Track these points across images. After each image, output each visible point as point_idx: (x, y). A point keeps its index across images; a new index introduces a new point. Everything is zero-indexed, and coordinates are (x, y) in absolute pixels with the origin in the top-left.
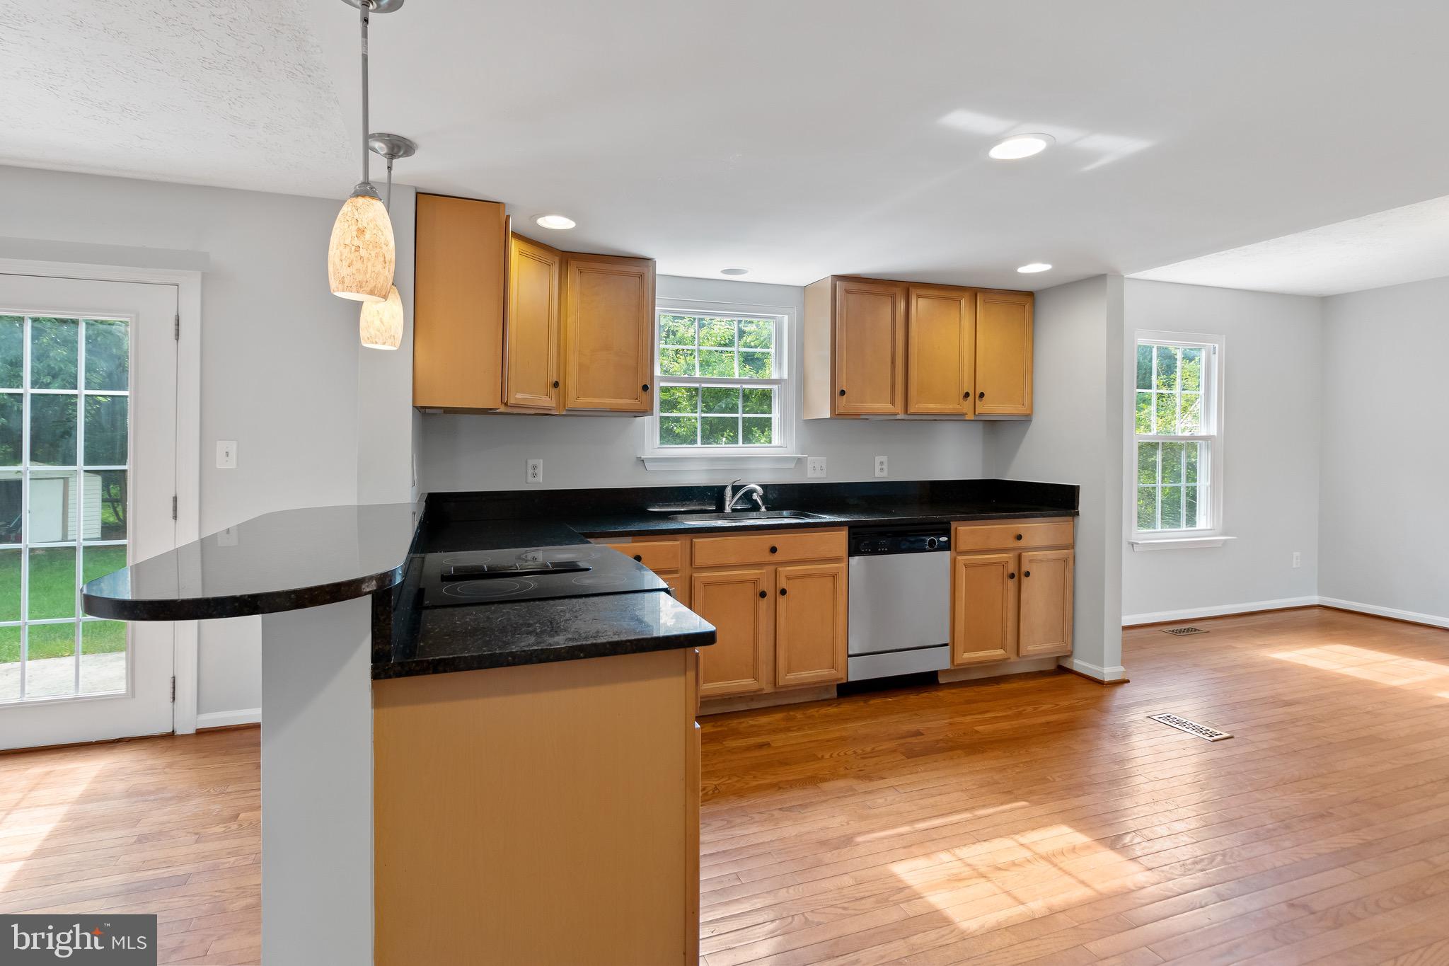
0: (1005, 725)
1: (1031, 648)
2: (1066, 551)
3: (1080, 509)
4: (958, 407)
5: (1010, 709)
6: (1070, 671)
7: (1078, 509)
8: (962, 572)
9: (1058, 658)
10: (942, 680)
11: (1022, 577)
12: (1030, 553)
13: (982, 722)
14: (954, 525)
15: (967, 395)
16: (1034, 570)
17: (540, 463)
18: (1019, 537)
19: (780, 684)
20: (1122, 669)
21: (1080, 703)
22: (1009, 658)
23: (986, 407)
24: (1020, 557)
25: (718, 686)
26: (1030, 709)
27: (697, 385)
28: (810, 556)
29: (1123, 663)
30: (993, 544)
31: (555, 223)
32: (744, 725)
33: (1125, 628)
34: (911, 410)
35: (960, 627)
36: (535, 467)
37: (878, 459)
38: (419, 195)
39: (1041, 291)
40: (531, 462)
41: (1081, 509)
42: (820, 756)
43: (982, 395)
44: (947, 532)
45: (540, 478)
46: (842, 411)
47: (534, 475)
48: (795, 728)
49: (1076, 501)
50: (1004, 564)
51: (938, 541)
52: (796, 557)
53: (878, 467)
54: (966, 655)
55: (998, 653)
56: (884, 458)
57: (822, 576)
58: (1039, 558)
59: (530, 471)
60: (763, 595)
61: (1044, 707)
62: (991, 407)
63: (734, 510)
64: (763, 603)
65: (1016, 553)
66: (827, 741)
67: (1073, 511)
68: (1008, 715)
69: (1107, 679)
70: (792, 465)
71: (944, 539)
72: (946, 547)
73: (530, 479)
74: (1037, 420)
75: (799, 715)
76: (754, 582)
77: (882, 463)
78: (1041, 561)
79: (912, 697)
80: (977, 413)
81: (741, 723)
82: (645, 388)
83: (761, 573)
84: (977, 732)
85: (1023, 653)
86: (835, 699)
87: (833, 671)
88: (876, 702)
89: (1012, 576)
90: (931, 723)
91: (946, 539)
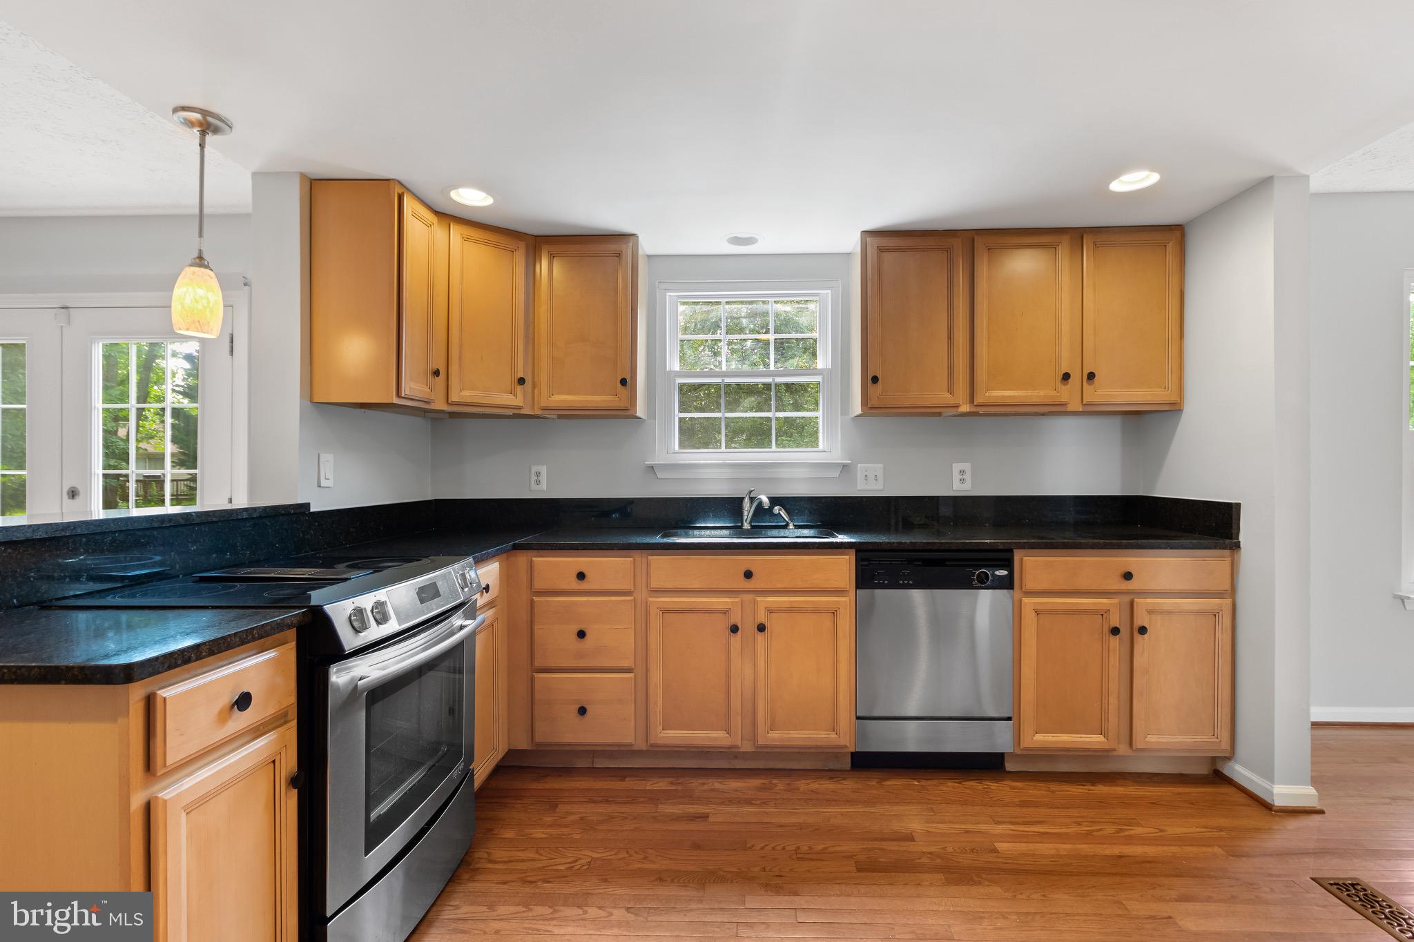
0: (1046, 848)
1: (1152, 739)
2: (1217, 601)
3: (1241, 538)
4: (1054, 393)
5: (1079, 824)
6: (1229, 781)
7: (1237, 538)
8: (1030, 619)
9: (1214, 760)
10: (1010, 766)
11: (1136, 634)
12: (1149, 601)
13: (1015, 838)
14: (1018, 555)
15: (1066, 377)
16: (1157, 626)
17: (544, 470)
18: (1128, 576)
19: (760, 743)
20: (1311, 790)
21: (1208, 835)
22: (1114, 750)
23: (1100, 392)
24: (1132, 604)
25: (680, 735)
26: (1110, 829)
27: (718, 380)
28: (800, 584)
29: (1315, 782)
30: (1083, 583)
31: (471, 198)
32: (706, 787)
33: (1315, 725)
34: (979, 399)
35: (1028, 695)
36: (538, 474)
37: (957, 467)
38: (314, 182)
39: (1191, 221)
40: (534, 469)
41: (1243, 538)
42: (749, 845)
43: (1091, 376)
44: (1008, 564)
45: (544, 486)
46: (876, 404)
47: (538, 482)
48: (759, 802)
49: (1234, 526)
50: (1104, 614)
51: (993, 575)
52: (779, 586)
53: (956, 477)
54: (1039, 737)
55: (1094, 740)
56: (967, 466)
57: (816, 611)
58: (1166, 608)
59: (534, 478)
60: (734, 629)
61: (1138, 831)
62: (1110, 392)
63: (753, 527)
64: (736, 640)
65: (1127, 599)
66: (780, 826)
67: (1228, 541)
68: (1066, 834)
69: (1278, 802)
70: (836, 474)
71: (1002, 572)
72: (1007, 584)
73: (534, 486)
74: (1189, 409)
75: (780, 784)
76: (725, 612)
77: (962, 472)
78: (1169, 613)
79: (949, 784)
80: (1084, 402)
81: (704, 784)
82: (623, 382)
83: (732, 602)
84: (995, 850)
85: (1138, 744)
86: (846, 771)
87: (833, 736)
88: (895, 783)
89: (1115, 631)
90: (934, 825)
91: (1005, 573)
